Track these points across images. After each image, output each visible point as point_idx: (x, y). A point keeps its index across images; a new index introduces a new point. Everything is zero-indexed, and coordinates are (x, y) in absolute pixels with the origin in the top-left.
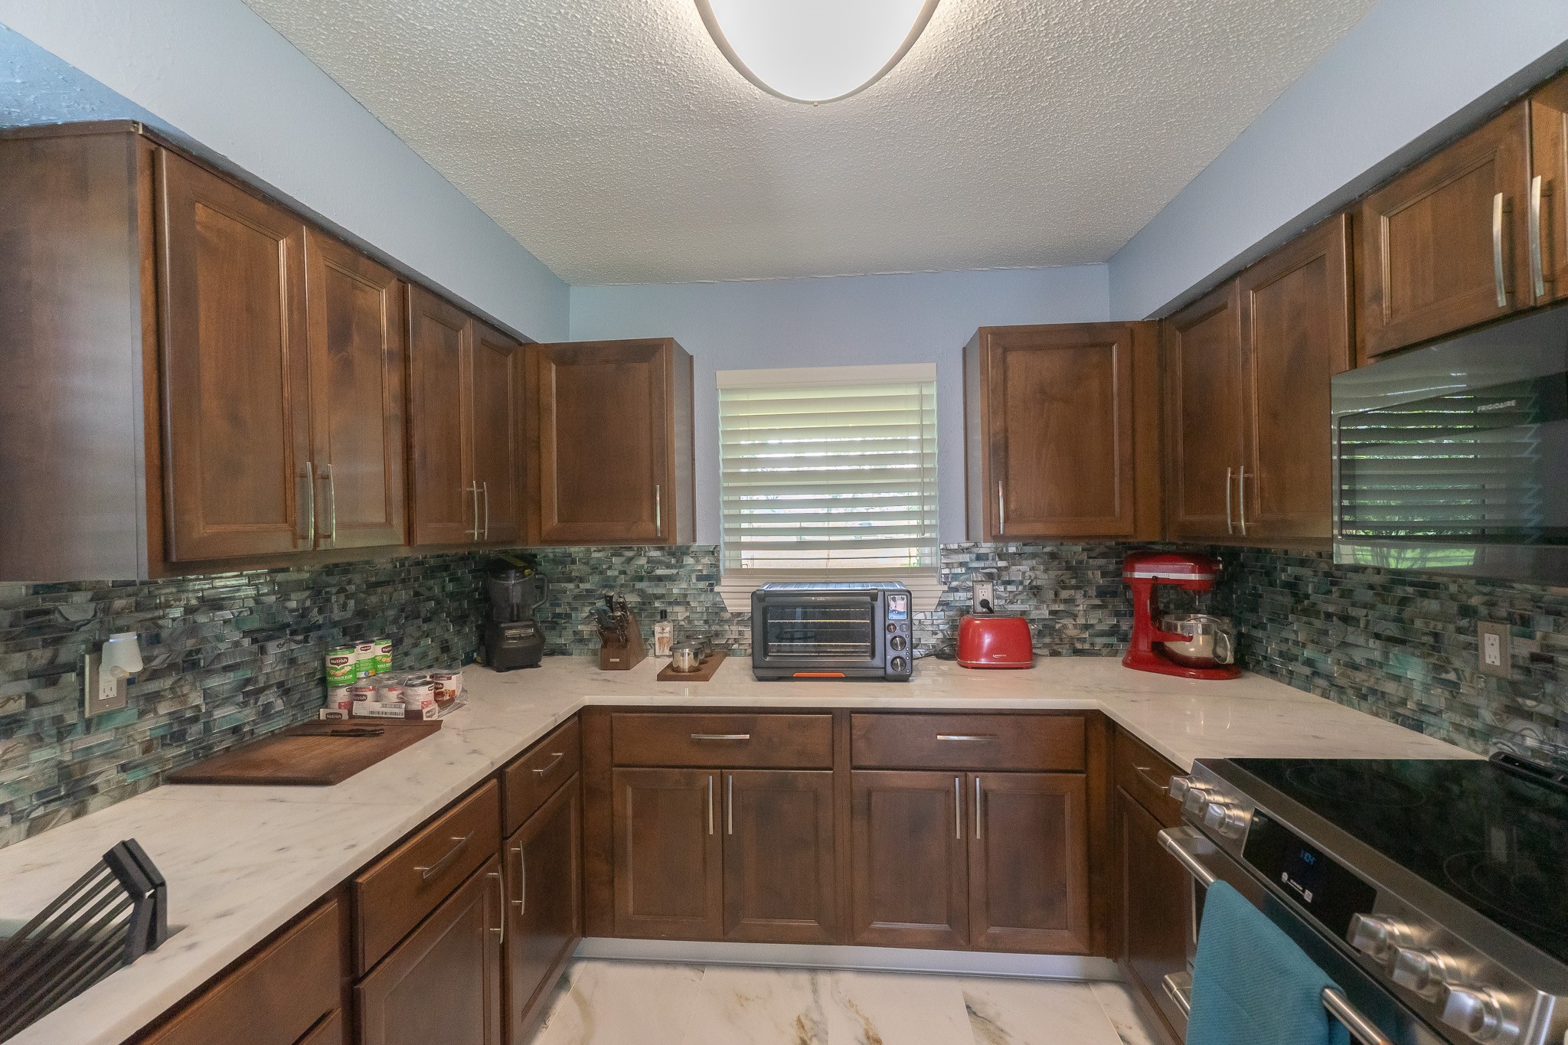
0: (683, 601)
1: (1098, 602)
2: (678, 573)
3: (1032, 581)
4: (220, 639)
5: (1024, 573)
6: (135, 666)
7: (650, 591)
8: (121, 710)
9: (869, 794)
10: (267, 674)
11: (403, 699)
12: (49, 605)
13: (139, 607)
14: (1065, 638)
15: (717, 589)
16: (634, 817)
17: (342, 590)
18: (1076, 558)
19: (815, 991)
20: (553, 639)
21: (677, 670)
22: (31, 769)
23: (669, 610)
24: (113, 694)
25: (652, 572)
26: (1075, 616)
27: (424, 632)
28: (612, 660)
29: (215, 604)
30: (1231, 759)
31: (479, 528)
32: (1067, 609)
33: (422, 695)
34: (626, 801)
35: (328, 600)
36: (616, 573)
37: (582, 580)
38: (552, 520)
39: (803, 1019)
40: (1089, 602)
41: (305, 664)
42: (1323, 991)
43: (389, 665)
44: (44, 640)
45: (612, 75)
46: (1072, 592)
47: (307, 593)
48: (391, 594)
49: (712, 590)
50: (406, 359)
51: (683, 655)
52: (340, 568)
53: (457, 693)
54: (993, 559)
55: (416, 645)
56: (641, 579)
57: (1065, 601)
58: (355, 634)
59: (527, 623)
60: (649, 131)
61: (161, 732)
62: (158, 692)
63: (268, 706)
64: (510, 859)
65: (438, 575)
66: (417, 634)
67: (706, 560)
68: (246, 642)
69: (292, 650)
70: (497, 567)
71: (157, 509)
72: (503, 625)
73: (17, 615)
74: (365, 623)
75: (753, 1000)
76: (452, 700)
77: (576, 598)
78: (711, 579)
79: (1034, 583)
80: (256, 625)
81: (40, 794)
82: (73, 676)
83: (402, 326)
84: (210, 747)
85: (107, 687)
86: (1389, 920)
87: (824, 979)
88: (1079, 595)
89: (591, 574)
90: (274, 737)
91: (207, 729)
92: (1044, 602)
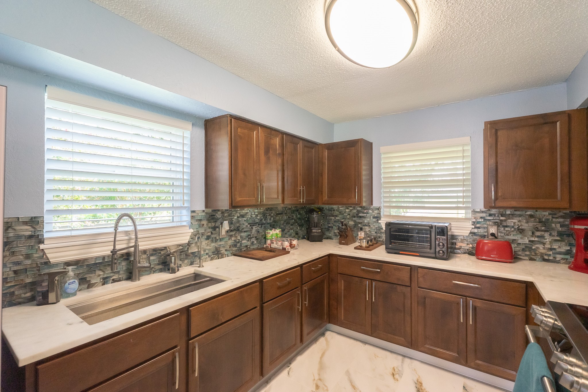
0: (368, 225)
1: (558, 238)
2: (366, 215)
3: (519, 227)
4: (243, 224)
5: (514, 223)
6: (228, 228)
7: (357, 221)
8: (225, 238)
9: (425, 298)
10: (253, 234)
11: (282, 244)
12: (214, 214)
13: (229, 216)
14: (538, 253)
15: (379, 221)
16: (344, 290)
17: (270, 215)
18: (545, 217)
19: (402, 362)
20: (328, 234)
21: (361, 246)
22: (211, 247)
23: (363, 227)
24: (224, 234)
25: (358, 214)
26: (544, 244)
27: (291, 228)
28: (342, 242)
29: (242, 216)
30: (568, 304)
31: (302, 199)
32: (539, 240)
33: (286, 244)
34: (342, 285)
35: (267, 217)
36: (347, 214)
37: (336, 216)
38: (325, 198)
39: (395, 368)
40: (553, 238)
41: (261, 233)
42: (544, 376)
43: (280, 236)
44: (214, 221)
45: (329, 73)
46: (543, 233)
47: (262, 215)
48: (282, 217)
49: (378, 222)
50: (283, 154)
51: (363, 242)
52: (270, 209)
53: (296, 245)
54: (498, 216)
55: (289, 232)
56: (355, 217)
57: (538, 237)
58: (273, 226)
59: (318, 228)
60: (344, 83)
61: (232, 244)
62: (232, 235)
63: (253, 242)
64: (304, 290)
65: (295, 212)
66: (289, 229)
67: (376, 212)
68: (249, 226)
69: (258, 229)
70: (312, 211)
71: (230, 194)
72: (312, 228)
73: (210, 215)
74: (275, 224)
75: (380, 358)
76: (294, 247)
77: (335, 222)
78: (378, 218)
79: (520, 228)
80: (251, 222)
81: (213, 252)
82: (218, 229)
83: (282, 146)
84: (241, 249)
85: (223, 233)
86: (568, 356)
87: (407, 360)
88: (547, 235)
89: (339, 215)
90: (254, 249)
91: (241, 245)
92: (526, 236)
